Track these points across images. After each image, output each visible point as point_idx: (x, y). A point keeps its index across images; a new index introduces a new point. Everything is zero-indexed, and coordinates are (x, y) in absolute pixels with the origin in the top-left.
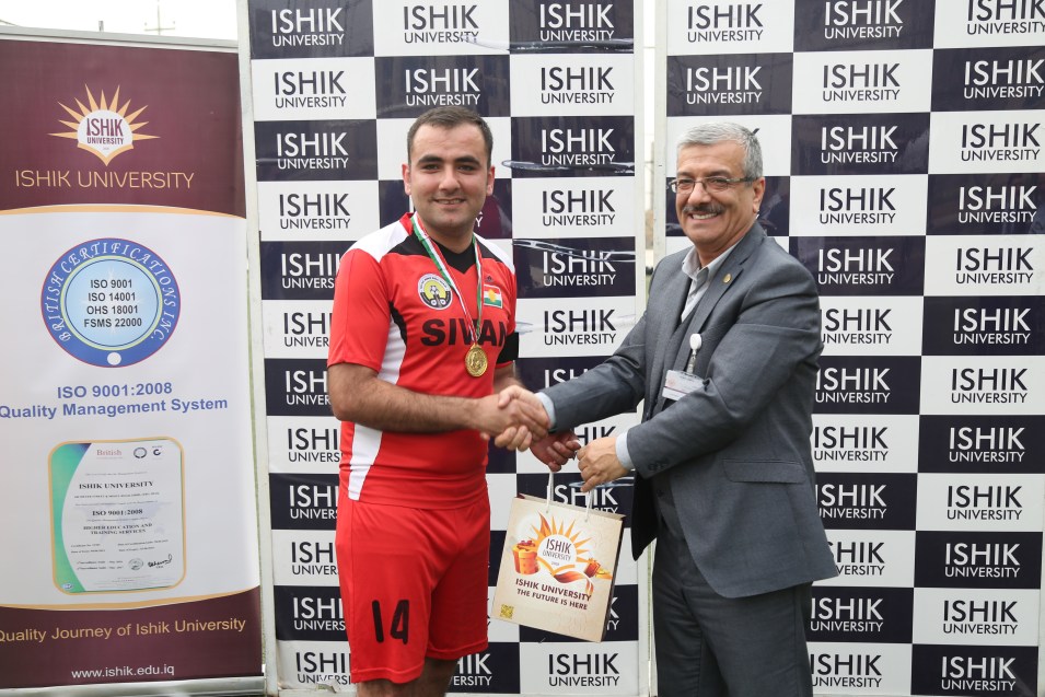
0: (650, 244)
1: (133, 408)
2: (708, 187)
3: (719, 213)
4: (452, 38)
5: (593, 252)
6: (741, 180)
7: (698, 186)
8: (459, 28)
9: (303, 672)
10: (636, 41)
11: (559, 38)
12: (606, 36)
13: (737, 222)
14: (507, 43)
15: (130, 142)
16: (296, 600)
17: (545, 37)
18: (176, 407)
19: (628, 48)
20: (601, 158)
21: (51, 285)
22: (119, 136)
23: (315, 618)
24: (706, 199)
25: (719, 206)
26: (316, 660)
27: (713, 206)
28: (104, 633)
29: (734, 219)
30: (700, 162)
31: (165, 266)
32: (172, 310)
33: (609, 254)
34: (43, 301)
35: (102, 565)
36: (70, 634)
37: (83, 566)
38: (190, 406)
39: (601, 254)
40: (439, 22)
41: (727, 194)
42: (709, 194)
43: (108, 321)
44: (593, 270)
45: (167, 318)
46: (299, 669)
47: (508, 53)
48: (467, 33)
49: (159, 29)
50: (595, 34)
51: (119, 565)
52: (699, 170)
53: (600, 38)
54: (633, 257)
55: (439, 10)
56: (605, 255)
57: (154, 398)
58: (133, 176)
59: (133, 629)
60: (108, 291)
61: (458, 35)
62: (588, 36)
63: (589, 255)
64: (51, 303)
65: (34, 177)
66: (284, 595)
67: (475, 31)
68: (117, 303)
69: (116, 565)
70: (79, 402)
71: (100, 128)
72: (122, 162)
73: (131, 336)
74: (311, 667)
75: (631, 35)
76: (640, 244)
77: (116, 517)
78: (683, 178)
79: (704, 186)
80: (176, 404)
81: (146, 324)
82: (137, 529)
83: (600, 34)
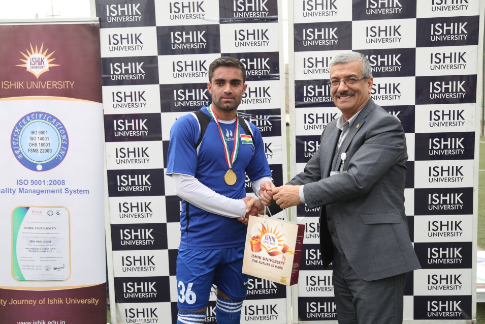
0: (287, 112)
1: (47, 191)
2: (347, 83)
3: (353, 95)
4: (193, 17)
5: (261, 116)
6: (362, 79)
7: (342, 83)
8: (196, 12)
9: (129, 318)
10: (279, 16)
11: (242, 16)
12: (265, 14)
13: (361, 99)
14: (218, 19)
15: (48, 68)
16: (124, 284)
17: (236, 16)
18: (67, 192)
19: (275, 20)
20: (264, 72)
21: (15, 132)
22: (43, 65)
23: (134, 292)
24: (346, 89)
25: (352, 92)
26: (135, 312)
27: (350, 92)
28: (33, 302)
29: (360, 97)
30: (342, 71)
31: (62, 125)
32: (65, 146)
33: (269, 117)
34: (12, 140)
35: (33, 268)
36: (17, 302)
37: (25, 267)
38: (73, 192)
39: (265, 117)
40: (186, 10)
41: (356, 86)
42: (348, 86)
43: (37, 150)
44: (261, 124)
45: (63, 149)
46: (127, 317)
47: (219, 23)
48: (200, 14)
49: (53, 16)
50: (259, 14)
51: (40, 268)
52: (342, 75)
53: (262, 15)
54: (280, 118)
55: (186, 4)
56: (266, 117)
57: (57, 187)
58: (49, 83)
59: (46, 301)
60: (37, 136)
61: (195, 16)
62: (256, 15)
63: (259, 117)
64: (15, 141)
65: (9, 84)
66: (119, 282)
67: (203, 13)
68: (41, 142)
69: (39, 268)
70: (26, 187)
71: (35, 61)
72: (44, 77)
73: (47, 157)
74: (132, 315)
75: (276, 14)
76: (283, 111)
77: (39, 244)
78: (334, 80)
79: (345, 83)
80: (67, 190)
81: (53, 152)
82: (48, 250)
83: (262, 14)
